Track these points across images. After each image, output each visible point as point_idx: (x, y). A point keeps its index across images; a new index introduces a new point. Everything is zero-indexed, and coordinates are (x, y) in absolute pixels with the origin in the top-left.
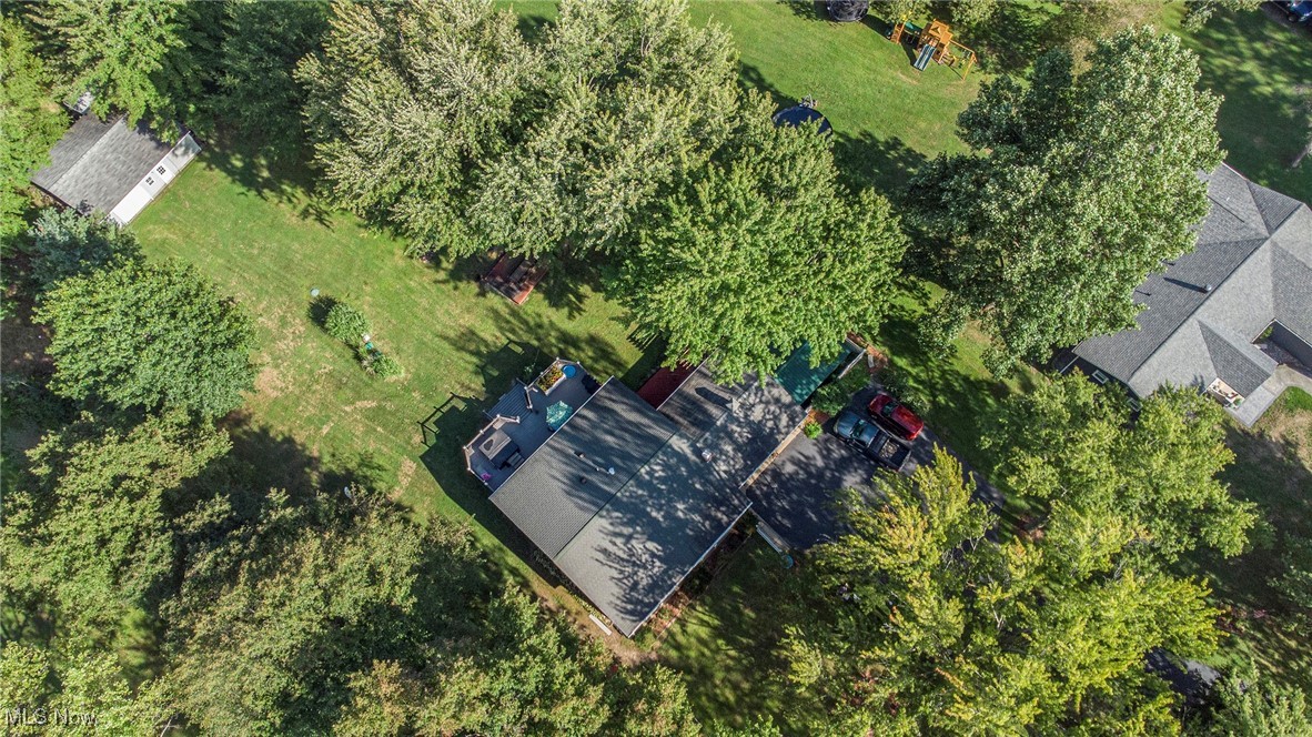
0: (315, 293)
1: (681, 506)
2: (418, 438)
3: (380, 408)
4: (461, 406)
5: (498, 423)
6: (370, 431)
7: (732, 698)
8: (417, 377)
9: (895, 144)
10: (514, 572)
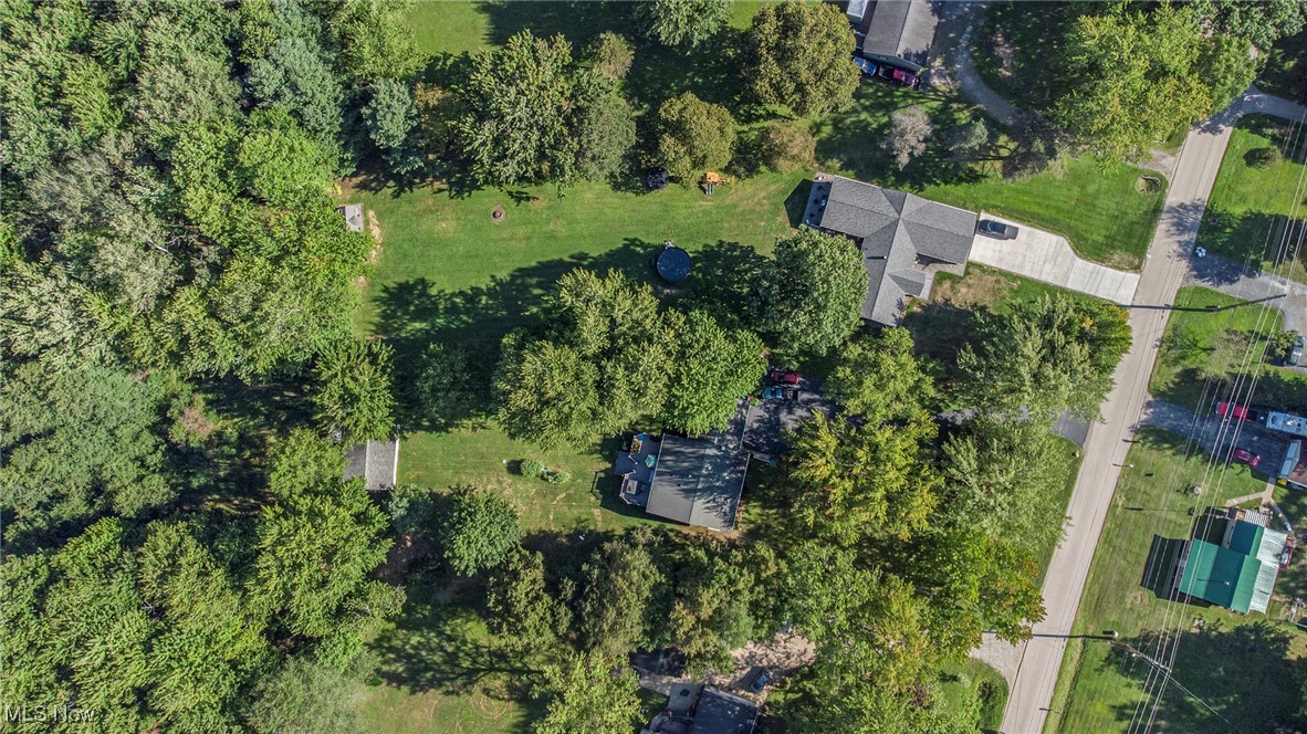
0: (505, 462)
1: (725, 474)
2: (593, 499)
3: (568, 495)
4: (602, 475)
5: (627, 476)
6: (570, 507)
7: (783, 529)
8: (574, 473)
9: (721, 243)
10: (672, 530)
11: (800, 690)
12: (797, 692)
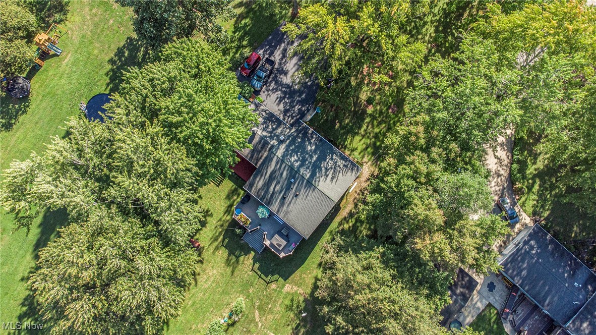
3: (259, 308)
4: (257, 265)
5: (267, 243)
6: (271, 311)
9: (112, 61)
11: (533, 178)
12: (534, 182)
